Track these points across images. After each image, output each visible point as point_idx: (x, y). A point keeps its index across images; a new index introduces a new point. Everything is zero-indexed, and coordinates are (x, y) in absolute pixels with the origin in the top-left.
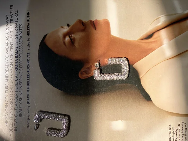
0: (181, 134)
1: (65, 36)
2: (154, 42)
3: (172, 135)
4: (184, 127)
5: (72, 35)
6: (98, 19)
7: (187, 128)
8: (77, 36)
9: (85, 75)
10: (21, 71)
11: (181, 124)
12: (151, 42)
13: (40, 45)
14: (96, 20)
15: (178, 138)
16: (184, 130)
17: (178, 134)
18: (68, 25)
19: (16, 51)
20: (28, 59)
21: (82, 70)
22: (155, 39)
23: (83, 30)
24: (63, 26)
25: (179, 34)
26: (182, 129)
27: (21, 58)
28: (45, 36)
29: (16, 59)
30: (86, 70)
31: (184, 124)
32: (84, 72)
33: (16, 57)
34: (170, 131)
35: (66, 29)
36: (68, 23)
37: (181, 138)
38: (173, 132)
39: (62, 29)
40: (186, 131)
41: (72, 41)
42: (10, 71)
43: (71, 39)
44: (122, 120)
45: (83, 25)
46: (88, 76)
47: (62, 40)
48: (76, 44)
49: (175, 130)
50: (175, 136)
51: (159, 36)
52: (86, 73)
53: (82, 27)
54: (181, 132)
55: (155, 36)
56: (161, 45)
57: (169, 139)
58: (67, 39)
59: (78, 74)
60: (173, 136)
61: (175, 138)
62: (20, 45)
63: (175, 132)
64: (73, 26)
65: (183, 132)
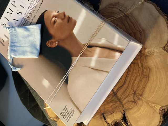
0: (68, 115)
1: (53, 17)
2: (90, 52)
3: (64, 111)
4: (72, 113)
5: (57, 19)
6: (72, 18)
7: (73, 115)
8: (58, 21)
9: (49, 45)
10: (28, 22)
11: (72, 110)
12: (88, 51)
13: (42, 14)
14: (71, 18)
15: (65, 116)
16: (71, 115)
17: (67, 114)
18: (58, 12)
19: (32, 10)
20: (33, 18)
21: (50, 41)
22: (92, 50)
23: (63, 19)
24: (56, 11)
25: (105, 58)
26: (70, 113)
27: (31, 15)
28: (46, 11)
29: (30, 14)
30: (51, 42)
31: (73, 111)
32: (49, 43)
33: (30, 13)
34: (64, 109)
35: (56, 13)
36: (59, 11)
37: (67, 117)
38: (65, 111)
39: (54, 11)
40: (71, 116)
41: (55, 22)
42: (24, 19)
43: (55, 20)
44: (49, 82)
45: (64, 17)
46: (50, 46)
47: (51, 18)
48: (55, 25)
49: (67, 110)
50: (65, 113)
51: (94, 51)
52: (50, 44)
53: (63, 17)
54: (69, 114)
55: (93, 48)
56: (92, 56)
57: (61, 112)
58: (54, 19)
59: (47, 42)
60: (64, 113)
61: (64, 115)
62: (35, 8)
63: (66, 111)
64: (60, 13)
65: (69, 115)
